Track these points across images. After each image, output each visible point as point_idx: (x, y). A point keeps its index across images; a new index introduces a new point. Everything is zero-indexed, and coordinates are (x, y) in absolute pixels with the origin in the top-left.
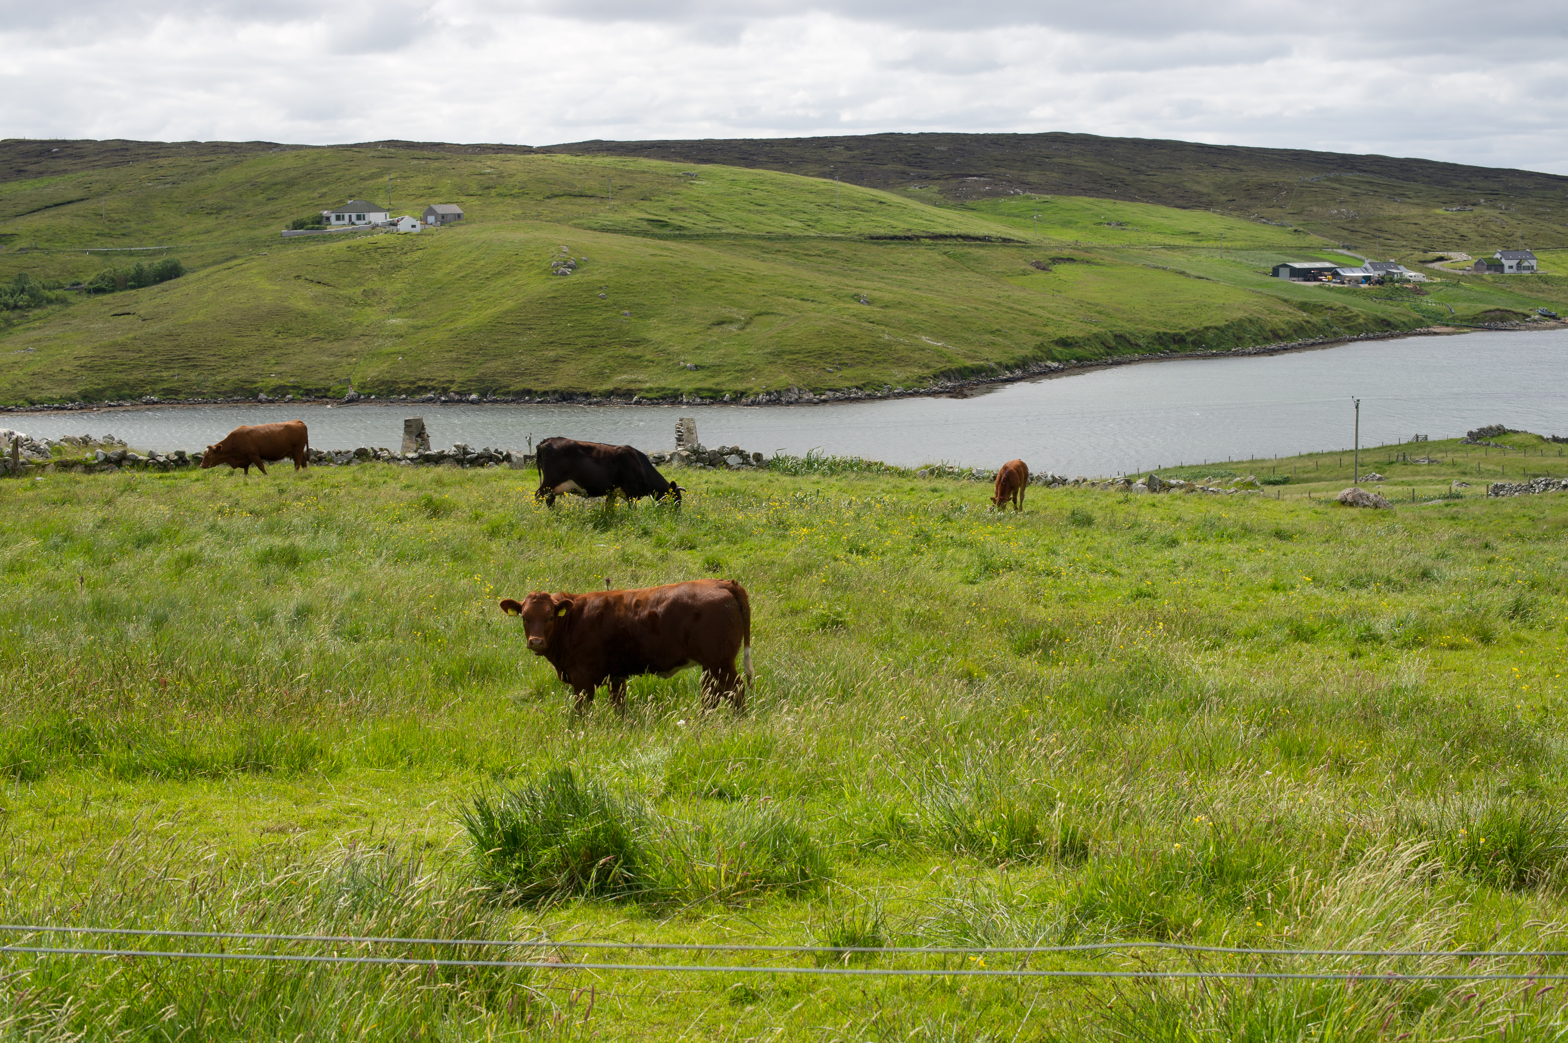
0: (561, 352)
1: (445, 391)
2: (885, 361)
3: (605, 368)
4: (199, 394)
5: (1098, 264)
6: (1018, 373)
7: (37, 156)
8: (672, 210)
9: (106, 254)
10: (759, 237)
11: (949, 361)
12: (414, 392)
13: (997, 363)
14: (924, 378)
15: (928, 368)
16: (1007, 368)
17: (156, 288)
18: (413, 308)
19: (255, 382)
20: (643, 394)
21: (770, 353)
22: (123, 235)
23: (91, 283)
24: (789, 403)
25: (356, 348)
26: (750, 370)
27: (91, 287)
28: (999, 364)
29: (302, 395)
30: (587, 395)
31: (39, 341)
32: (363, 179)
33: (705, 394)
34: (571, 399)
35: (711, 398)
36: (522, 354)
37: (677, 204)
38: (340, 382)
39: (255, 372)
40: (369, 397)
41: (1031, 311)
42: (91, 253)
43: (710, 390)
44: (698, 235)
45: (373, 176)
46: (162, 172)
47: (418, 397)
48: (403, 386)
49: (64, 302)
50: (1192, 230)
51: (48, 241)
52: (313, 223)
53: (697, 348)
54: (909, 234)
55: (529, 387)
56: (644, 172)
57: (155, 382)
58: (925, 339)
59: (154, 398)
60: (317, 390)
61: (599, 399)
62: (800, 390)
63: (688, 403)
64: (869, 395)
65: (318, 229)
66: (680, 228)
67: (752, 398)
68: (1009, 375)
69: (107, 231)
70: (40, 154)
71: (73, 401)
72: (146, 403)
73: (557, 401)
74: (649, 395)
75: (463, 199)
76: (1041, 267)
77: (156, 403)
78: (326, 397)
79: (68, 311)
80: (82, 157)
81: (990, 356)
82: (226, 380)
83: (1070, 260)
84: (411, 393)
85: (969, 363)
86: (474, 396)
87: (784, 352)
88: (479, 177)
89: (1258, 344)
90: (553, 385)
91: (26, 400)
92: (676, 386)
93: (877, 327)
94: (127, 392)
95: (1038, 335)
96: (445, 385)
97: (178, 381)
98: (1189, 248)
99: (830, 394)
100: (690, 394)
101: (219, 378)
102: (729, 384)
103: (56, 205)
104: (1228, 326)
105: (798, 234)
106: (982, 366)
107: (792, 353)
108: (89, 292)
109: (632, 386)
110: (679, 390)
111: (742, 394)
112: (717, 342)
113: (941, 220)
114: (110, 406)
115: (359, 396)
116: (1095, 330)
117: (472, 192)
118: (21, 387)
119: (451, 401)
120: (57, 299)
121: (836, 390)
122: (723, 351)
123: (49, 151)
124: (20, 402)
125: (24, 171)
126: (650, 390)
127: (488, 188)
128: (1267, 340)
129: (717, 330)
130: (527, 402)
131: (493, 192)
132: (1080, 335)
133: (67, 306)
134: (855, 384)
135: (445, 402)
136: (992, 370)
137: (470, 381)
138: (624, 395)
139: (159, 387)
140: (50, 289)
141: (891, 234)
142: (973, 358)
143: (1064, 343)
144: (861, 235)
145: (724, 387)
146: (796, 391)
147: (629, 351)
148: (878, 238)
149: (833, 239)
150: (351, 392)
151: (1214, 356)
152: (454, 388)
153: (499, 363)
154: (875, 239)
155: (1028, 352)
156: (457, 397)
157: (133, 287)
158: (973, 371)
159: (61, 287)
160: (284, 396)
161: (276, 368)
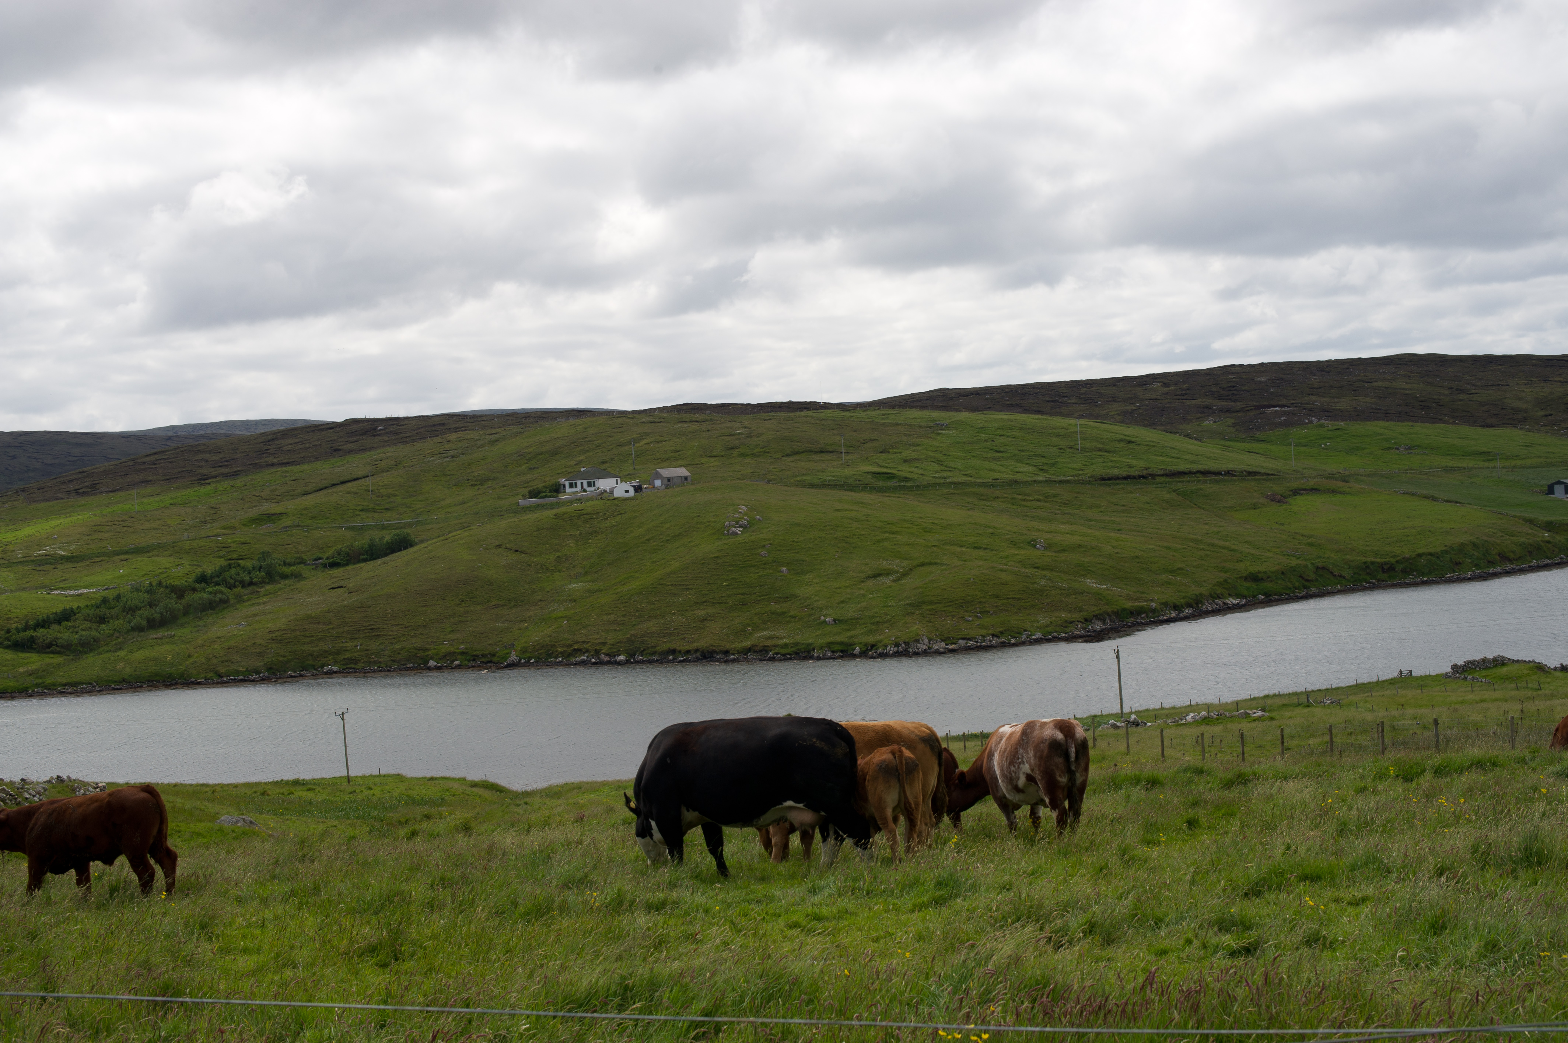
0: (711, 610)
1: (597, 652)
2: (1033, 606)
3: (748, 625)
4: (375, 663)
5: (1343, 493)
6: (1187, 611)
7: (363, 434)
8: (905, 461)
9: (361, 528)
10: (983, 485)
11: (1107, 604)
12: (570, 655)
13: (1162, 604)
14: (1071, 623)
15: (1081, 611)
16: (1176, 607)
17: (380, 561)
18: (596, 572)
19: (427, 650)
20: (777, 650)
21: (910, 604)
22: (387, 509)
23: (327, 558)
24: (916, 654)
25: (531, 613)
26: (886, 622)
27: (327, 562)
28: (1166, 604)
29: (469, 661)
30: (726, 653)
31: (255, 615)
32: (621, 445)
33: (837, 647)
34: (712, 657)
35: (842, 651)
36: (674, 614)
37: (914, 455)
38: (506, 647)
39: (430, 640)
40: (529, 661)
41: (1234, 547)
42: (347, 528)
43: (841, 643)
44: (918, 486)
45: (628, 443)
46: (447, 446)
47: (573, 660)
48: (559, 649)
49: (297, 576)
50: (1485, 449)
51: (313, 518)
52: (550, 491)
53: (843, 602)
54: (1144, 473)
55: (672, 646)
56: (898, 424)
57: (338, 652)
58: (1090, 583)
59: (335, 668)
60: (482, 655)
61: (736, 656)
62: (930, 640)
63: (819, 658)
64: (1001, 643)
65: (550, 497)
66: (906, 479)
67: (880, 650)
68: (1174, 614)
69: (371, 506)
70: (366, 432)
71: (258, 673)
72: (326, 673)
73: (697, 660)
74: (783, 651)
75: (704, 460)
76: (1279, 499)
77: (335, 672)
78: (491, 662)
79: (298, 586)
80: (401, 433)
81: (1156, 596)
82: (403, 648)
83: (1314, 490)
84: (567, 655)
85: (1129, 605)
86: (622, 658)
87: (924, 602)
88: (727, 438)
89: (1480, 568)
90: (695, 644)
91: (216, 673)
92: (810, 641)
93: (1040, 572)
94: (311, 662)
95: (1226, 572)
96: (598, 648)
97: (360, 650)
98: (1471, 469)
99: (962, 643)
100: (821, 648)
101: (397, 647)
102: (861, 636)
103: (343, 483)
104: (1446, 552)
105: (1026, 479)
106: (1142, 607)
107: (932, 603)
108: (325, 566)
109: (769, 643)
110: (812, 644)
111: (873, 646)
112: (864, 595)
113: (1188, 457)
114: (291, 676)
115: (520, 660)
116: (1294, 562)
117: (714, 454)
118: (215, 661)
119: (600, 663)
120: (292, 575)
121: (969, 639)
122: (864, 604)
123: (375, 429)
124: (210, 675)
125: (340, 450)
126: (786, 646)
127: (732, 448)
128: (1491, 563)
129: (870, 583)
130: (669, 661)
131: (735, 452)
132: (1273, 569)
133: (299, 581)
134: (991, 632)
135: (595, 663)
136: (1154, 611)
137: (620, 642)
138: (761, 651)
139: (341, 657)
140: (290, 565)
141: (1125, 474)
142: (1136, 600)
143: (1254, 578)
144: (1092, 476)
145: (856, 640)
146: (926, 641)
147: (774, 607)
148: (1109, 479)
149: (1060, 482)
150: (513, 657)
151: (1423, 583)
152: (605, 650)
153: (651, 624)
154: (1105, 480)
155: (1204, 590)
156: (607, 659)
157: (365, 560)
158: (1132, 613)
159: (302, 562)
160: (453, 661)
161: (451, 636)
